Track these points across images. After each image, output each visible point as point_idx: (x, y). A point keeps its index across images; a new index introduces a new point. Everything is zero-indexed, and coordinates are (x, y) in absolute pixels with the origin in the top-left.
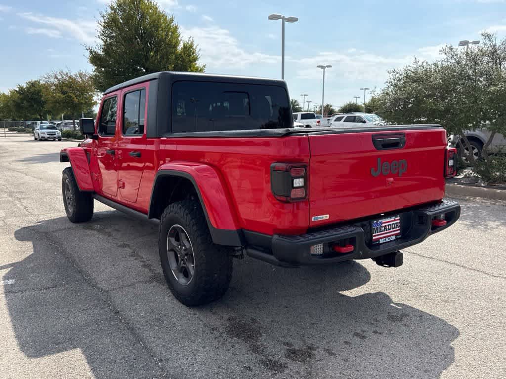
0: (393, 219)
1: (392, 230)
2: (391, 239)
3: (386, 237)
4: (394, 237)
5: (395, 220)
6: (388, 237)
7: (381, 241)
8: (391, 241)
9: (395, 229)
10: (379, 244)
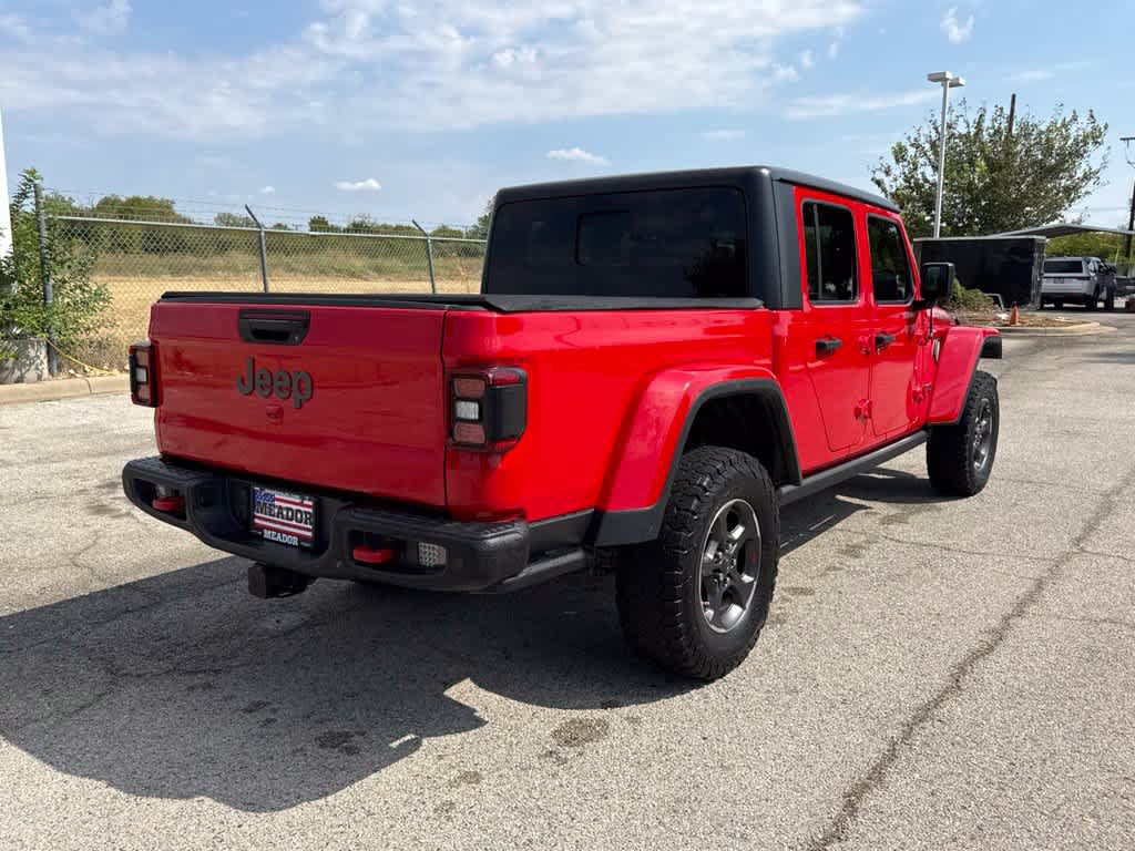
0: (298, 501)
1: (294, 523)
2: (287, 539)
3: (277, 531)
4: (295, 541)
5: (301, 504)
6: (282, 532)
7: (267, 534)
8: (286, 544)
9: (302, 525)
10: (261, 538)
